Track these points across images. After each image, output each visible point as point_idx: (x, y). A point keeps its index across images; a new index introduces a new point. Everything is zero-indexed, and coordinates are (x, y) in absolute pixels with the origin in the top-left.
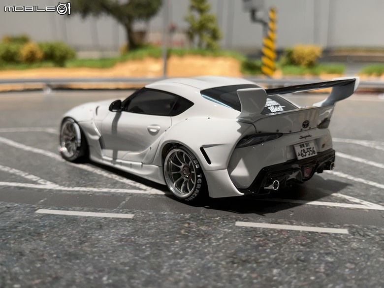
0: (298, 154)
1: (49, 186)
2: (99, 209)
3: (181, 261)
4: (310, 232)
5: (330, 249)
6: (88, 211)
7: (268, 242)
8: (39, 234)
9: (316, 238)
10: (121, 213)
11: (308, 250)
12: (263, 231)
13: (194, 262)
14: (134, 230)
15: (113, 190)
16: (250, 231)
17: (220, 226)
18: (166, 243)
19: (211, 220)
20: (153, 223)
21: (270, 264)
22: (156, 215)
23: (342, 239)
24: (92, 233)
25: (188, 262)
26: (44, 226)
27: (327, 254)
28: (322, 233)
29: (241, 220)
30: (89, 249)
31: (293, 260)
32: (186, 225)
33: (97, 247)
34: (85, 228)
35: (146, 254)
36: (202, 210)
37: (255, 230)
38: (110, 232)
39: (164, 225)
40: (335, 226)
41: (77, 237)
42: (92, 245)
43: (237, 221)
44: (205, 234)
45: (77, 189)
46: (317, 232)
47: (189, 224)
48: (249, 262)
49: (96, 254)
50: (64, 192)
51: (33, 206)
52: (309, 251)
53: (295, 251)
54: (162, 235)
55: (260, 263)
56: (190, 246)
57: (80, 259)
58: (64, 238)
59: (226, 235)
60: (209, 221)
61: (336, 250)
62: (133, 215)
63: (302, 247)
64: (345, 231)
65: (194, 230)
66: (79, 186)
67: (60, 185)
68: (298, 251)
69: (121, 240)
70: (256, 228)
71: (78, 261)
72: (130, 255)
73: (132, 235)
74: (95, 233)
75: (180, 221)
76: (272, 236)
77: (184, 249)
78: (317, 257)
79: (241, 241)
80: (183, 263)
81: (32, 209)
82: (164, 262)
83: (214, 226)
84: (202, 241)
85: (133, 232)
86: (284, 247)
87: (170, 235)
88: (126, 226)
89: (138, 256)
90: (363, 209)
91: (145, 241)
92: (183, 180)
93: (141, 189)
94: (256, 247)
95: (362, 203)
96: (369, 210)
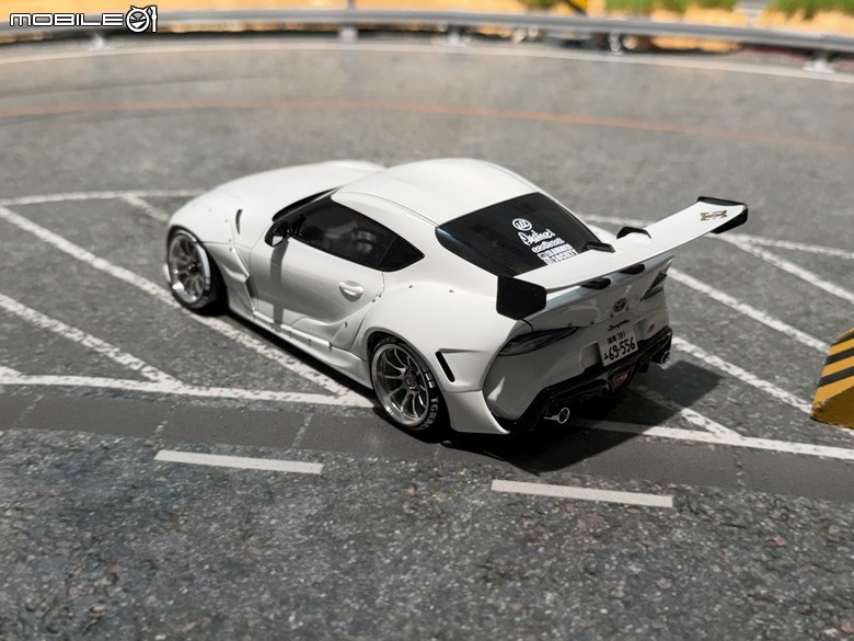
0: (603, 356)
1: (165, 384)
2: (262, 450)
3: (405, 578)
4: (612, 505)
5: (638, 544)
6: (244, 454)
7: (542, 530)
8: (172, 516)
9: (620, 518)
10: (301, 459)
11: (604, 547)
12: (537, 503)
13: (425, 579)
14: (326, 506)
15: (280, 396)
16: (515, 504)
17: (466, 491)
18: (380, 535)
19: (452, 476)
20: (356, 487)
21: (542, 580)
22: (360, 465)
23: (661, 521)
24: (258, 513)
25: (416, 580)
27: (633, 556)
28: (631, 507)
29: (502, 477)
30: (259, 552)
31: (578, 572)
32: (411, 491)
33: (270, 546)
34: (245, 498)
35: (350, 562)
36: (438, 448)
37: (522, 499)
38: (287, 510)
39: (374, 490)
40: (654, 489)
41: (236, 522)
42: (263, 543)
43: (494, 478)
44: (443, 512)
45: (215, 392)
46: (622, 505)
47: (416, 487)
48: (510, 579)
49: (271, 564)
50: (194, 403)
51: (148, 442)
52: (604, 551)
53: (582, 551)
54: (373, 516)
55: (527, 578)
56: (418, 542)
57: (248, 576)
58: (215, 525)
59: (478, 514)
60: (449, 479)
61: (647, 546)
62: (321, 466)
63: (594, 542)
64: (666, 501)
65: (425, 502)
66: (218, 385)
67: (186, 381)
68: (588, 552)
69: (307, 530)
70: (525, 495)
71: (245, 580)
72: (326, 566)
73: (325, 518)
74: (263, 513)
75: (400, 480)
76: (550, 516)
77: (408, 551)
78: (616, 563)
79: (500, 529)
80: (409, 581)
81: (147, 451)
82: (380, 580)
83: (456, 493)
84: (437, 531)
85: (326, 510)
86: (566, 542)
87: (386, 516)
88: (312, 495)
89: (339, 568)
90: (707, 444)
91: (347, 533)
92: (404, 391)
93: (328, 393)
94: (523, 542)
95: (708, 427)
96: (717, 445)
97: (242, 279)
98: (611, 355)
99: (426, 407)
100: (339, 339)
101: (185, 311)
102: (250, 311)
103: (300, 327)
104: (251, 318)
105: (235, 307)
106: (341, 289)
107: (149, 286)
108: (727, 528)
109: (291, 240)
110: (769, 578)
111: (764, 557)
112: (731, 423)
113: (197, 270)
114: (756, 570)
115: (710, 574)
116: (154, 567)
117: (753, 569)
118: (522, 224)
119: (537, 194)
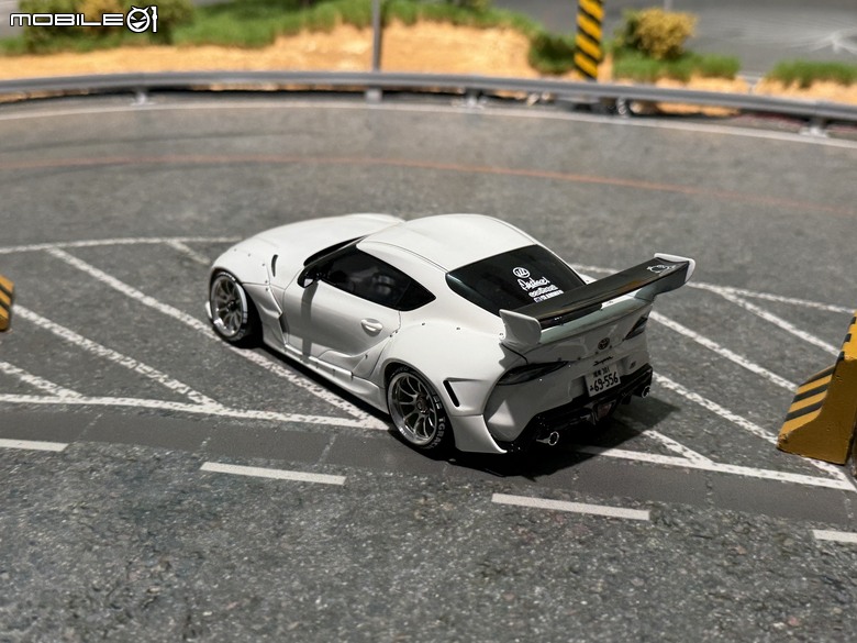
0: (589, 388)
1: (209, 407)
2: (292, 464)
3: (415, 571)
4: (595, 516)
5: (617, 549)
6: (277, 467)
7: (534, 536)
8: (216, 517)
9: (602, 528)
10: (326, 472)
11: (587, 551)
12: (531, 515)
13: (432, 573)
14: (348, 511)
15: (309, 419)
16: (512, 515)
17: (469, 502)
18: (394, 536)
19: (458, 490)
20: (374, 496)
21: (532, 576)
22: (378, 478)
23: (637, 531)
24: (290, 516)
25: (424, 573)
26: (220, 500)
27: (611, 559)
28: (613, 519)
29: (501, 492)
30: (290, 547)
31: (564, 571)
32: (422, 501)
33: (299, 543)
34: (279, 503)
35: (368, 557)
36: (445, 466)
37: (518, 510)
38: (314, 514)
39: (390, 500)
40: (633, 504)
41: (271, 523)
42: (293, 541)
43: (494, 492)
44: (449, 519)
45: (251, 414)
46: (605, 517)
47: (426, 498)
48: (505, 575)
49: (300, 557)
50: (234, 423)
51: (194, 455)
52: (587, 554)
53: (568, 554)
54: (389, 520)
55: (520, 575)
56: (427, 543)
57: (281, 566)
58: (253, 525)
59: (478, 521)
60: (455, 492)
61: (624, 551)
62: (344, 478)
63: (579, 546)
64: (644, 515)
65: (433, 510)
66: (254, 409)
67: (226, 405)
68: (573, 554)
69: (331, 531)
70: (521, 507)
71: (279, 570)
72: (348, 560)
73: (347, 521)
74: (294, 515)
75: (413, 492)
76: (541, 525)
77: (418, 550)
78: (596, 564)
79: (498, 534)
80: (418, 574)
81: (194, 462)
82: (393, 573)
83: (461, 504)
84: (443, 534)
85: (347, 515)
86: (555, 546)
87: (399, 521)
88: (335, 502)
89: (358, 562)
90: (682, 468)
91: (365, 534)
92: (417, 415)
93: (351, 417)
94: (517, 545)
95: (685, 454)
96: (692, 469)
97: (277, 315)
98: (596, 386)
99: (435, 428)
100: (361, 369)
101: (225, 344)
102: (282, 345)
103: (325, 359)
104: (282, 351)
105: (268, 340)
106: (363, 326)
107: (193, 322)
108: (695, 539)
109: (320, 282)
110: (729, 580)
111: (726, 563)
112: (705, 451)
113: (236, 307)
114: (718, 573)
115: (677, 575)
116: (201, 557)
117: (715, 573)
118: (521, 272)
119: (537, 246)
